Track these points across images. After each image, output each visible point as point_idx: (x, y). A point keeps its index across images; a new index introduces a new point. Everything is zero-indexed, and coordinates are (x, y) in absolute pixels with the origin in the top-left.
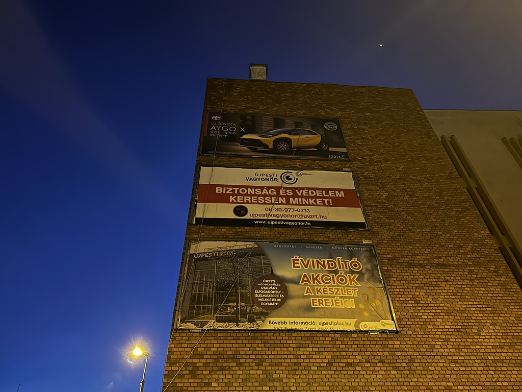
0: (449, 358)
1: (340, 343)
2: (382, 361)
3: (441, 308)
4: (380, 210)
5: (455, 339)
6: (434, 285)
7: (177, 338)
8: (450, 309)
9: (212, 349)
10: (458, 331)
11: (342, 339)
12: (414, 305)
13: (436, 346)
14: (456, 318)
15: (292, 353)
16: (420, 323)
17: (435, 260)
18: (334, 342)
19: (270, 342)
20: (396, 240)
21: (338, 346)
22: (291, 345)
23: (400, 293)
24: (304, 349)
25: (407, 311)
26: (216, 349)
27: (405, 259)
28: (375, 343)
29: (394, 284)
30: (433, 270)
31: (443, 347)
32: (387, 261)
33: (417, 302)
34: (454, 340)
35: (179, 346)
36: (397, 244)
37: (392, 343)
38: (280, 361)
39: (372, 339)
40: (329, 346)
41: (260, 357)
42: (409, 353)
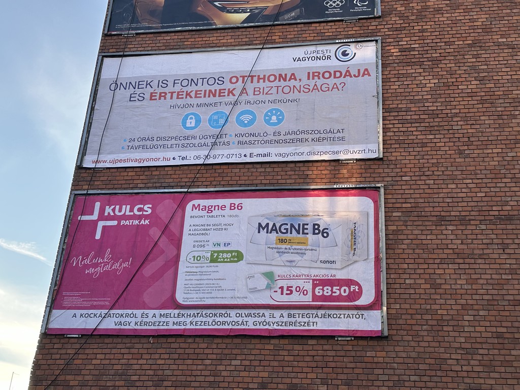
0: (467, 380)
1: (285, 353)
2: (348, 383)
3: (477, 297)
4: (413, 117)
5: (488, 349)
6: (477, 257)
7: (47, 346)
8: (495, 297)
9: (94, 362)
10: (499, 336)
11: (290, 347)
12: (427, 291)
13: (450, 362)
14: (502, 313)
15: (209, 368)
16: (430, 323)
17: (494, 208)
18: (276, 353)
19: (179, 351)
20: (427, 173)
21: (281, 358)
22: (210, 356)
23: (408, 271)
24: (227, 362)
25: (412, 301)
26: (98, 362)
27: (436, 209)
28: (343, 353)
29: (401, 256)
30: (483, 227)
31: (463, 362)
32: (399, 214)
33: (435, 286)
34: (486, 352)
35: (49, 357)
36: (428, 182)
37: (373, 354)
38: (189, 379)
39: (339, 348)
40: (267, 358)
41: (160, 372)
42: (398, 372)
